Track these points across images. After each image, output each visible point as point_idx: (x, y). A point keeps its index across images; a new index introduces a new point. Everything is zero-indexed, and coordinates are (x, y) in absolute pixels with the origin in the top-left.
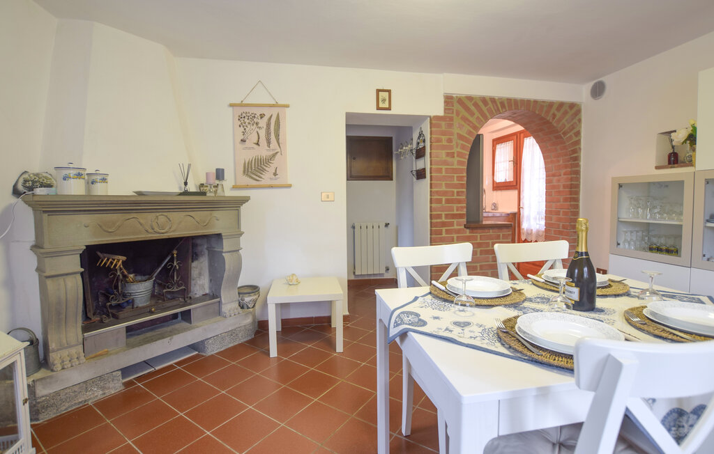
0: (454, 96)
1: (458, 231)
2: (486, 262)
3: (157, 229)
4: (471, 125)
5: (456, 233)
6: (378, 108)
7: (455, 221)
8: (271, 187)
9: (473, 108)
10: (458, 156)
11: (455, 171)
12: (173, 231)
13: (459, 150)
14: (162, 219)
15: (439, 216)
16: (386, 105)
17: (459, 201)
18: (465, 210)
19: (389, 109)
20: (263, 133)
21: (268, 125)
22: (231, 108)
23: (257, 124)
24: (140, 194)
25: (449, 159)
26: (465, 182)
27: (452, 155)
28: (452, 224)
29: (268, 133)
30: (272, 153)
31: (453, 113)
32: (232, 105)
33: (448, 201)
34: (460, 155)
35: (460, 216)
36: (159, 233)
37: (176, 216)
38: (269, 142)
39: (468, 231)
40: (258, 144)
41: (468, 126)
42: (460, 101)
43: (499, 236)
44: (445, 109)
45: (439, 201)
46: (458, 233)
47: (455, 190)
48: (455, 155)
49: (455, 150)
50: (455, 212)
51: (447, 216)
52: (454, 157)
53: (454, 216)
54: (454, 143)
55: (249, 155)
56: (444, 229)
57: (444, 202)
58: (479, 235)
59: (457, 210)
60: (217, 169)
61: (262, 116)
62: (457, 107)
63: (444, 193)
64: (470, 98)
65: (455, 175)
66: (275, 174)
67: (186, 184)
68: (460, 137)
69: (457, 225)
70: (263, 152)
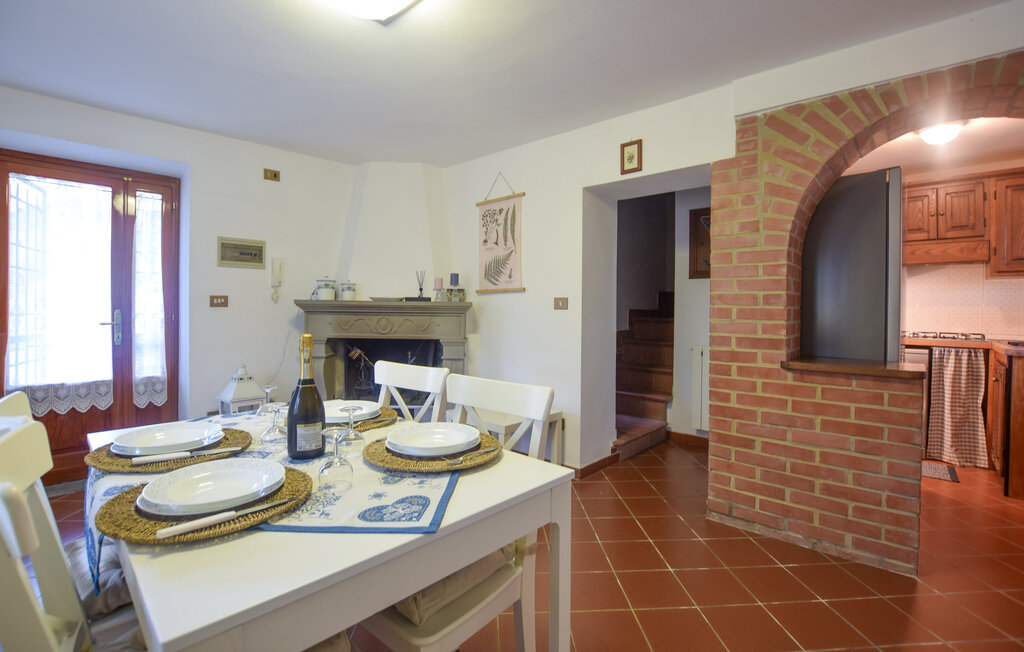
0: (758, 114)
1: (767, 373)
2: (842, 449)
3: (380, 330)
4: (799, 161)
5: (760, 376)
6: (624, 172)
7: (760, 352)
8: (506, 291)
9: (804, 127)
10: (766, 227)
11: (759, 256)
12: (394, 333)
13: (769, 215)
14: (384, 322)
15: (725, 341)
16: (635, 164)
17: (770, 315)
18: (784, 332)
19: (639, 169)
20: (501, 230)
21: (506, 220)
22: (478, 209)
23: (497, 221)
24: (374, 299)
25: (748, 236)
26: (784, 277)
27: (754, 227)
28: (752, 358)
29: (505, 230)
30: (507, 253)
31: (755, 147)
32: (478, 205)
33: (742, 314)
34: (771, 224)
35: (773, 344)
36: (379, 333)
37: (397, 320)
38: (506, 241)
39: (790, 375)
40: (496, 243)
41: (790, 165)
42: (773, 120)
43: (881, 396)
44: (738, 145)
45: (726, 313)
46: (767, 377)
47: (761, 294)
48: (761, 226)
49: (760, 216)
50: (760, 335)
51: (740, 341)
52: (758, 230)
53: (756, 343)
54: (758, 202)
55: (489, 257)
56: (734, 366)
57: (734, 316)
58: (819, 388)
59: (764, 332)
60: (452, 275)
61: (501, 211)
62: (766, 133)
63: (736, 299)
64: (796, 109)
65: (761, 265)
66: (510, 277)
67: (421, 290)
68: (773, 189)
69: (764, 361)
70: (501, 252)
